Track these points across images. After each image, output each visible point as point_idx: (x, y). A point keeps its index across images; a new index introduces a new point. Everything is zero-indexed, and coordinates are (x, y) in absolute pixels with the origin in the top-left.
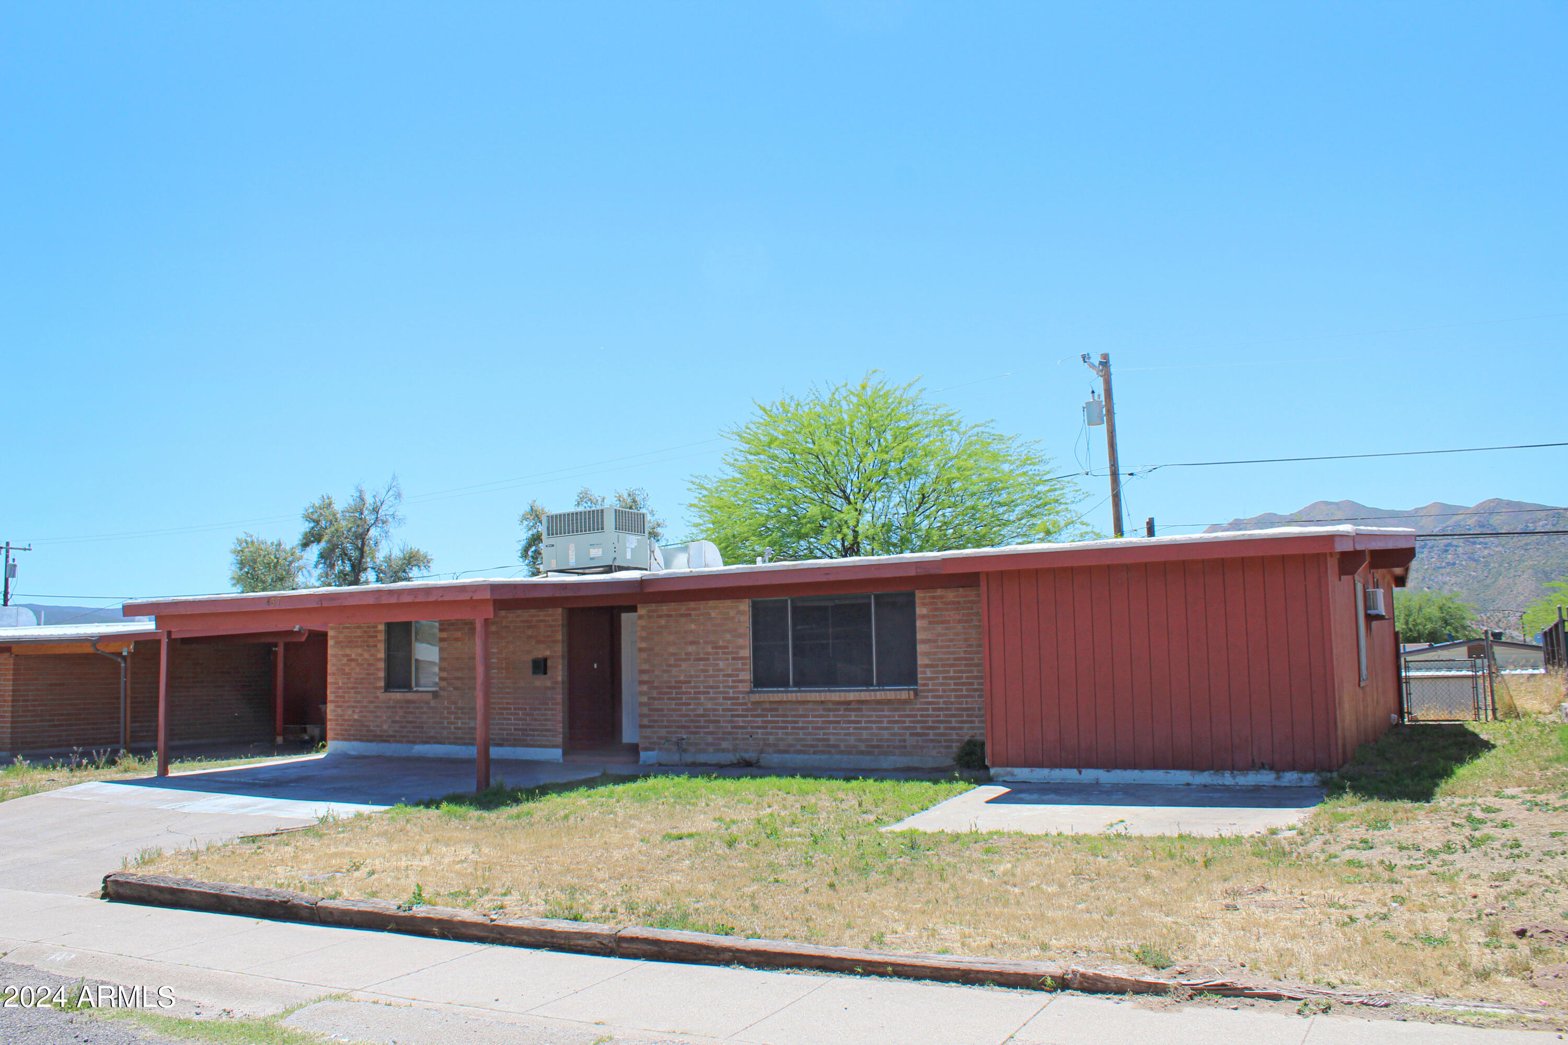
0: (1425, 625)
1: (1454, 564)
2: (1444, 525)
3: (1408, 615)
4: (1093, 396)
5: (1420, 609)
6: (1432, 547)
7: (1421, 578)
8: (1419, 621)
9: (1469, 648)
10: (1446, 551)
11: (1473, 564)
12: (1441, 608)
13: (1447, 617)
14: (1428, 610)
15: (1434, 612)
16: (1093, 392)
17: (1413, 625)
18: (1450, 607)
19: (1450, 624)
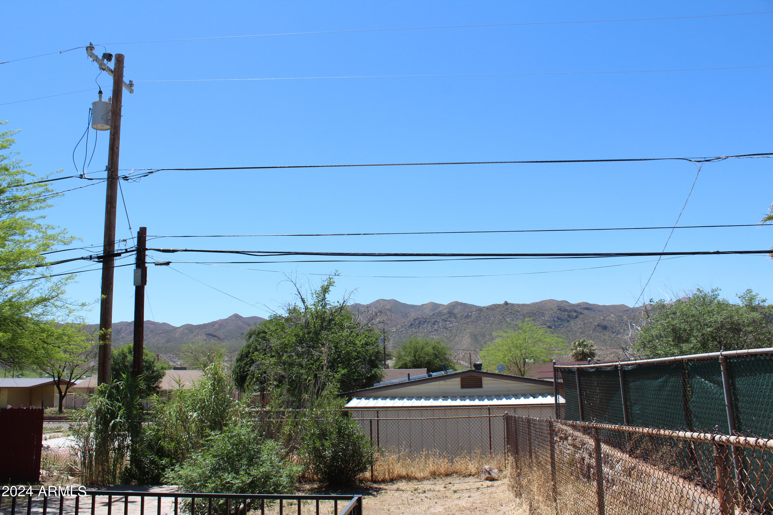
0: (425, 358)
1: (438, 330)
2: (434, 312)
3: (416, 352)
4: (100, 97)
5: (423, 348)
6: (429, 322)
7: (423, 336)
8: (422, 355)
9: (461, 379)
10: (434, 324)
11: (445, 331)
12: (433, 348)
13: (437, 353)
14: (427, 349)
15: (429, 349)
16: (100, 92)
17: (418, 358)
18: (438, 348)
19: (438, 358)
